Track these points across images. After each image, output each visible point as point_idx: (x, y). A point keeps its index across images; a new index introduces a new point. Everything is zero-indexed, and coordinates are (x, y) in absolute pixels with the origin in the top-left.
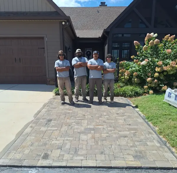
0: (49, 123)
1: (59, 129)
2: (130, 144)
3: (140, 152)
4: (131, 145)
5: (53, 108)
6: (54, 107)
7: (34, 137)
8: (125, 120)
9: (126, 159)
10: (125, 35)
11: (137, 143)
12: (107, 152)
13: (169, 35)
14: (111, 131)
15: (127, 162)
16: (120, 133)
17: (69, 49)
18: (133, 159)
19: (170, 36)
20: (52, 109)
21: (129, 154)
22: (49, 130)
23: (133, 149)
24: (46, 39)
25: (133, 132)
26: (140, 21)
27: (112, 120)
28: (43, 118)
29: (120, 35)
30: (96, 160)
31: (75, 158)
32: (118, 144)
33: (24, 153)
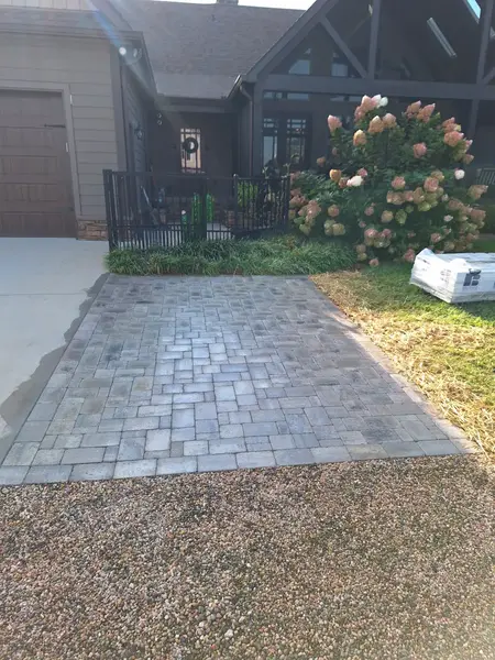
0: (117, 355)
1: (150, 371)
2: (349, 402)
3: (379, 422)
4: (352, 403)
5: (117, 311)
6: (116, 307)
7: (82, 400)
8: (322, 339)
9: (348, 443)
10: (290, 96)
11: (364, 399)
12: (295, 426)
13: (419, 102)
14: (294, 369)
15: (350, 449)
16: (316, 373)
17: (137, 130)
18: (364, 441)
19: (422, 106)
20: (114, 315)
21: (350, 429)
22: (123, 376)
23: (358, 413)
24: (69, 99)
25: (348, 369)
26: (335, 55)
27: (289, 340)
28: (94, 340)
29: (280, 95)
30: (273, 451)
31: (215, 449)
32: (319, 404)
33: (67, 446)
